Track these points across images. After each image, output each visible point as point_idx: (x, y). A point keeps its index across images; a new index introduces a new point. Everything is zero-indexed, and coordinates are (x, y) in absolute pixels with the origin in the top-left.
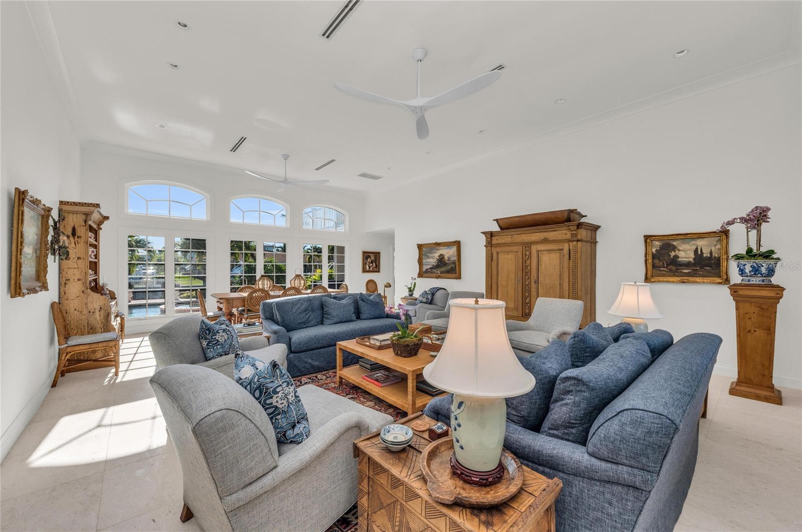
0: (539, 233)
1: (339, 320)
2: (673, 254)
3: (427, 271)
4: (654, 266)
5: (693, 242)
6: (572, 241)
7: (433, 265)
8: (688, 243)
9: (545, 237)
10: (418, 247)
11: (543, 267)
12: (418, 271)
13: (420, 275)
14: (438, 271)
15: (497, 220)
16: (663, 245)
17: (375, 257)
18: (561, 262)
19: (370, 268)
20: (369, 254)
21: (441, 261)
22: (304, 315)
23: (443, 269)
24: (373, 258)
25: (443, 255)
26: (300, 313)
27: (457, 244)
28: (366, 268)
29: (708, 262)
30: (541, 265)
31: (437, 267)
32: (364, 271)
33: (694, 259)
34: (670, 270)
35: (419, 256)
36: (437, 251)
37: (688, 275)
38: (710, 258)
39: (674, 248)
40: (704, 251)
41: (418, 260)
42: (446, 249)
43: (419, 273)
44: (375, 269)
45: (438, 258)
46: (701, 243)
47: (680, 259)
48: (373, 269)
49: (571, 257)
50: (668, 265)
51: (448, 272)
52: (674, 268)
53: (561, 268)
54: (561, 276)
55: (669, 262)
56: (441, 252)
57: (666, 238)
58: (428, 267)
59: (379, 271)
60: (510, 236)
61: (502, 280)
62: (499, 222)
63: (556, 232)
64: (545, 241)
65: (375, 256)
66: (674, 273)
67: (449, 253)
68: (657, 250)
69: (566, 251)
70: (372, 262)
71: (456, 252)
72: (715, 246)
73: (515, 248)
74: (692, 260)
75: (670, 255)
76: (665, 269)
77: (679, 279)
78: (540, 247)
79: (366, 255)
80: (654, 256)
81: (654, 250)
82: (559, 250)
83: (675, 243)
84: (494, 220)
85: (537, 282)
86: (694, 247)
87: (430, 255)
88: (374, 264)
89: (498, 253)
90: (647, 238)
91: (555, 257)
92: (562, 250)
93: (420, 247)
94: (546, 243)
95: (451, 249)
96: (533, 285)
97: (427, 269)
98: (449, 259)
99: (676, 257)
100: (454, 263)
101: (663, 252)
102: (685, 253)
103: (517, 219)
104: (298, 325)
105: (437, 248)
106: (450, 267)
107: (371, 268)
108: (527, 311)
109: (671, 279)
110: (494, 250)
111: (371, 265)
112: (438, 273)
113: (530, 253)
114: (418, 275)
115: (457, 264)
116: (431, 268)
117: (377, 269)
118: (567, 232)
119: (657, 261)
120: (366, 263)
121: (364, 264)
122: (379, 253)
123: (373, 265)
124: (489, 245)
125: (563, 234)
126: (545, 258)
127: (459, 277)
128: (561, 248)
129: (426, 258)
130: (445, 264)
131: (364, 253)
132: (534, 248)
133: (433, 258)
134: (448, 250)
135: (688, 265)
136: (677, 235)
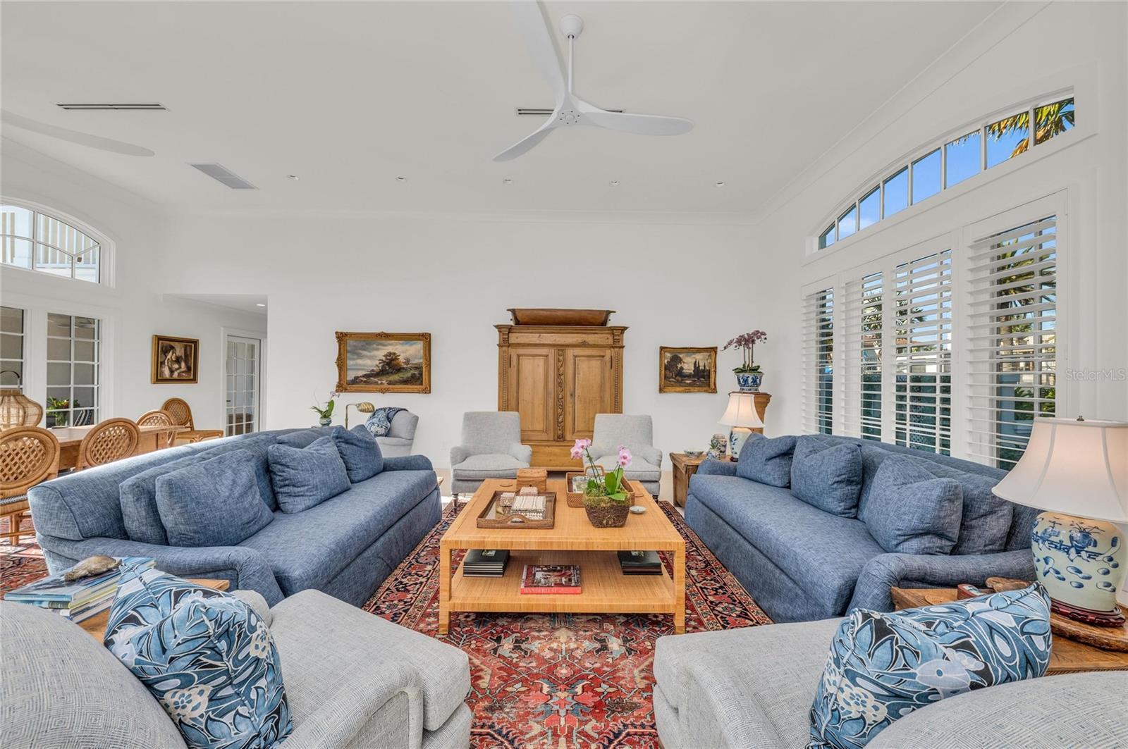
0: (576, 335)
1: (327, 494)
2: (679, 366)
3: (355, 381)
4: (665, 377)
5: (694, 356)
6: (613, 348)
7: (373, 370)
8: (690, 356)
9: (584, 339)
10: (338, 337)
11: (580, 377)
12: (338, 381)
13: (342, 387)
14: (384, 381)
15: (513, 311)
16: (673, 357)
17: (185, 350)
18: (603, 372)
19: (172, 372)
20: (172, 344)
21: (391, 366)
22: (250, 498)
23: (396, 377)
24: (180, 351)
25: (394, 354)
26: (241, 496)
27: (426, 338)
28: (162, 372)
29: (702, 374)
30: (579, 374)
31: (381, 373)
32: (159, 379)
33: (694, 371)
34: (678, 381)
35: (340, 354)
36: (380, 347)
37: (690, 385)
38: (704, 371)
39: (680, 360)
40: (701, 364)
41: (338, 359)
42: (402, 344)
43: (339, 382)
44: (185, 376)
45: (384, 358)
46: (699, 357)
47: (684, 371)
48: (179, 374)
49: (613, 366)
50: (676, 376)
51: (406, 382)
52: (680, 379)
53: (603, 377)
54: (602, 386)
55: (677, 372)
56: (390, 349)
57: (675, 351)
58: (360, 373)
59: (194, 380)
60: (538, 335)
61: (526, 394)
62: (517, 313)
63: (596, 335)
64: (584, 345)
65: (186, 347)
66: (680, 383)
67: (408, 353)
68: (668, 362)
69: (607, 358)
70: (178, 360)
71: (422, 352)
72: (707, 360)
73: (544, 351)
74: (692, 372)
75: (677, 367)
76: (674, 380)
77: (683, 389)
78: (578, 351)
79: (163, 345)
80: (666, 368)
81: (666, 361)
82: (600, 356)
83: (681, 356)
84: (508, 310)
85: (573, 395)
86: (694, 361)
87: (365, 353)
88: (183, 365)
89: (519, 356)
90: (662, 348)
91: (596, 364)
92: (603, 356)
93: (342, 337)
94: (585, 347)
95: (411, 345)
96: (569, 398)
97: (356, 378)
98: (408, 361)
99: (682, 368)
100: (418, 368)
101: (673, 363)
102: (688, 366)
103: (529, 312)
104: (242, 529)
105: (381, 342)
106: (409, 374)
107: (176, 375)
108: (560, 432)
109: (678, 389)
110: (514, 352)
111: (176, 366)
112: (381, 384)
113: (564, 359)
114: (338, 386)
115: (424, 370)
116: (364, 376)
117: (191, 375)
118: (609, 336)
119: (668, 372)
120: (163, 363)
121: (158, 365)
122: (196, 342)
123: (180, 367)
124: (505, 343)
125: (603, 338)
126: (584, 366)
127: (427, 391)
128: (602, 354)
129: (356, 357)
130: (399, 370)
131: (159, 339)
132: (570, 353)
133: (371, 358)
134: (406, 347)
135: (689, 376)
136: (683, 348)
